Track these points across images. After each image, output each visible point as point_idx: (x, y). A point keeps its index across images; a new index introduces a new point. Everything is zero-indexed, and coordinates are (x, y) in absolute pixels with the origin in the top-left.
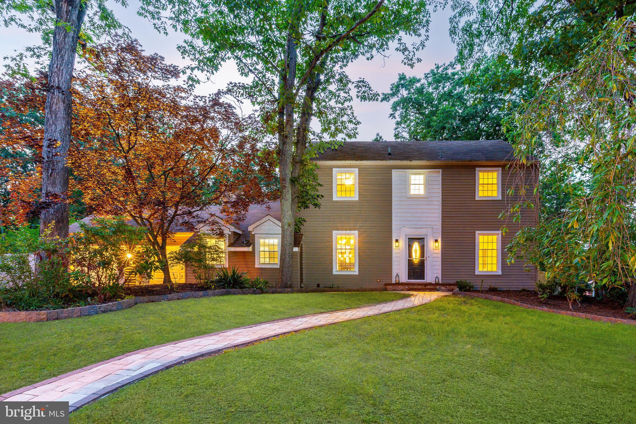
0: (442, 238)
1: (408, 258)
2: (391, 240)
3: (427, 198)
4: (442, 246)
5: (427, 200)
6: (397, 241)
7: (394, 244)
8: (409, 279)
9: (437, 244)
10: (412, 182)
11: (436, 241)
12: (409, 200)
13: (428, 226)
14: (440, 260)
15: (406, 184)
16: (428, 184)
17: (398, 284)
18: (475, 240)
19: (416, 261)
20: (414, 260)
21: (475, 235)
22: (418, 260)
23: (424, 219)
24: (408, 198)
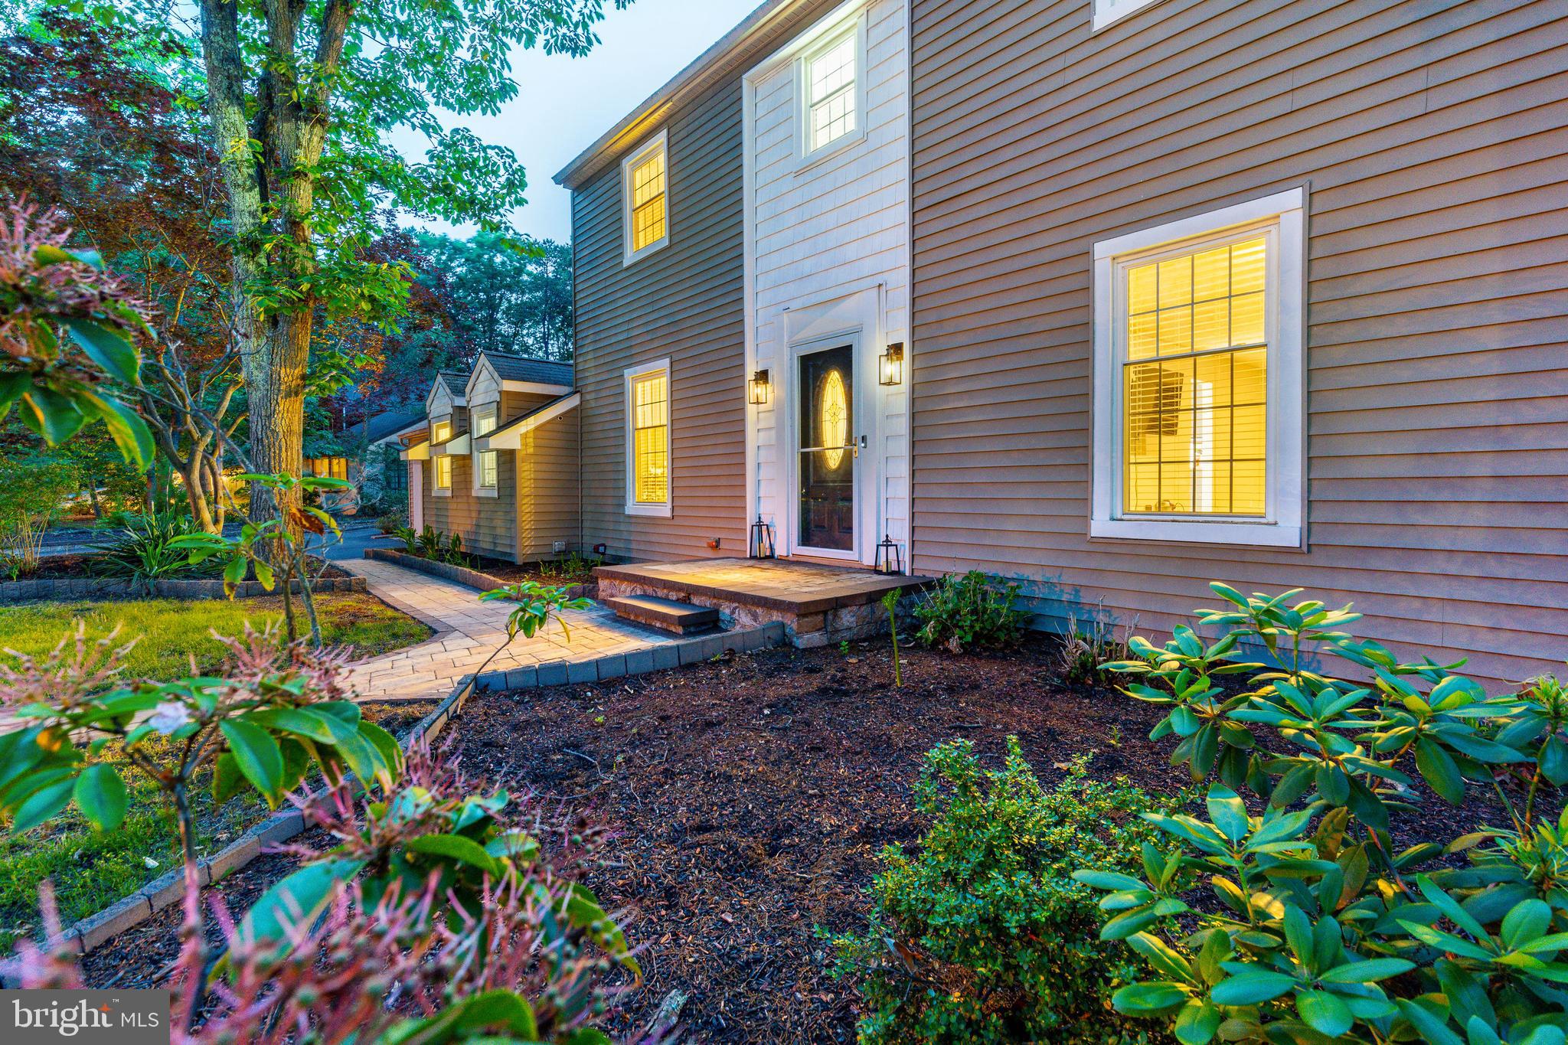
0: (913, 331)
1: (799, 448)
2: (742, 377)
3: (863, 141)
4: (914, 371)
5: (863, 149)
6: (762, 376)
7: (752, 391)
9: (895, 366)
10: (818, 93)
11: (896, 349)
12: (802, 179)
13: (863, 284)
14: (906, 449)
15: (792, 114)
18: (1089, 307)
19: (833, 460)
20: (829, 453)
21: (1088, 272)
22: (840, 452)
23: (851, 252)
24: (798, 174)
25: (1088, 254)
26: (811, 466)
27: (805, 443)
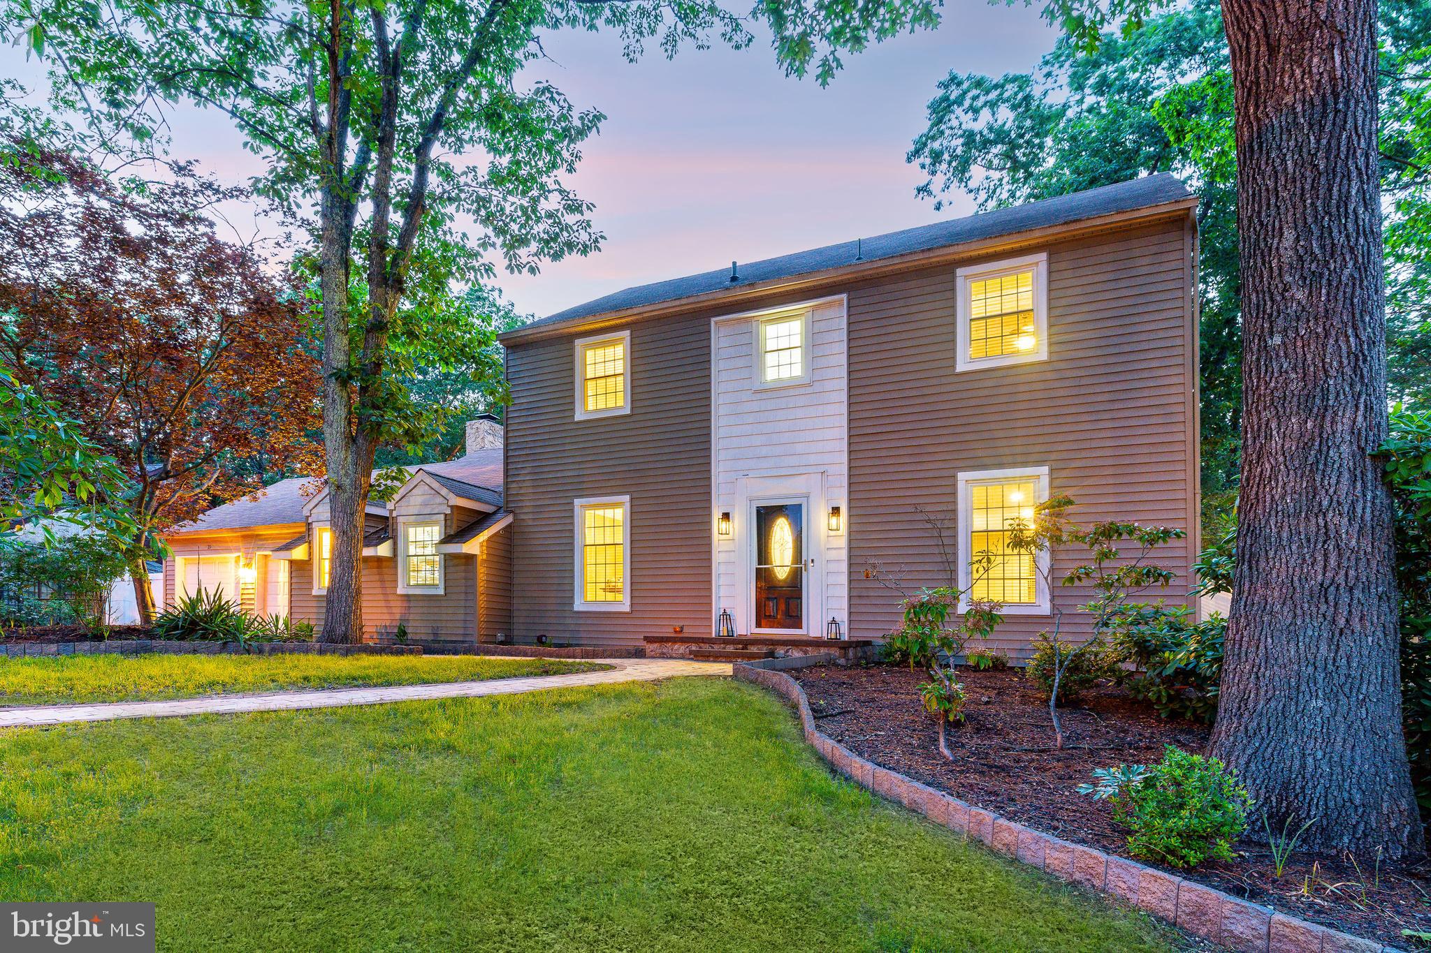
0: (850, 500)
1: (755, 565)
2: (710, 515)
3: (810, 385)
4: (850, 524)
5: (809, 390)
6: (726, 516)
7: (717, 525)
8: (759, 625)
9: (834, 520)
10: (771, 345)
11: (836, 511)
12: (758, 396)
13: (810, 469)
14: (844, 567)
15: (752, 353)
16: (813, 344)
17: (730, 639)
18: (955, 503)
19: (782, 574)
20: (776, 570)
21: (955, 486)
22: (787, 569)
23: (799, 448)
24: (756, 392)
25: (954, 477)
26: (763, 576)
27: (760, 563)
